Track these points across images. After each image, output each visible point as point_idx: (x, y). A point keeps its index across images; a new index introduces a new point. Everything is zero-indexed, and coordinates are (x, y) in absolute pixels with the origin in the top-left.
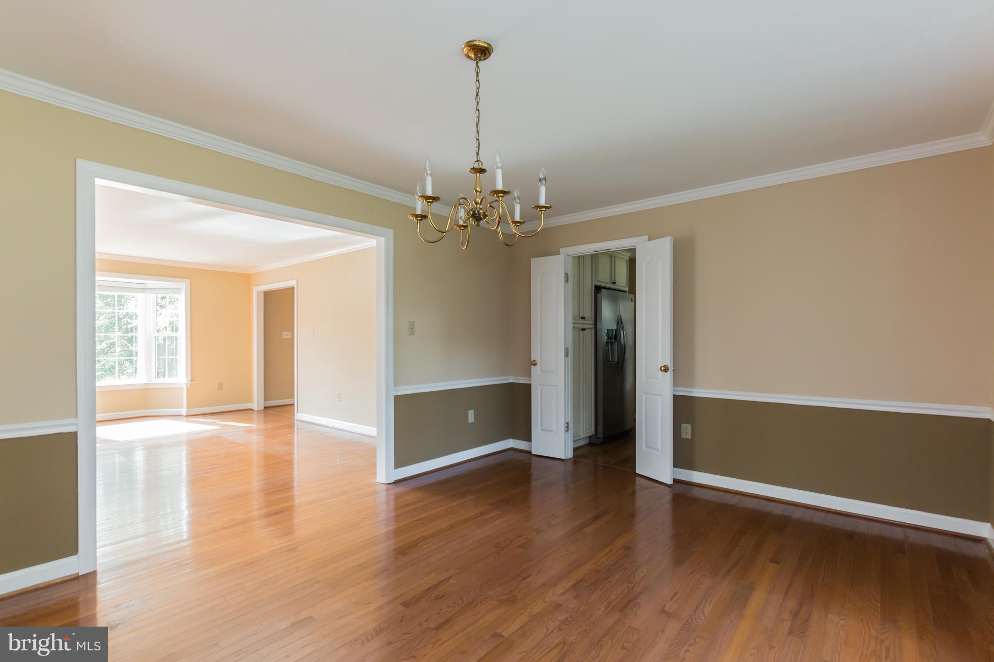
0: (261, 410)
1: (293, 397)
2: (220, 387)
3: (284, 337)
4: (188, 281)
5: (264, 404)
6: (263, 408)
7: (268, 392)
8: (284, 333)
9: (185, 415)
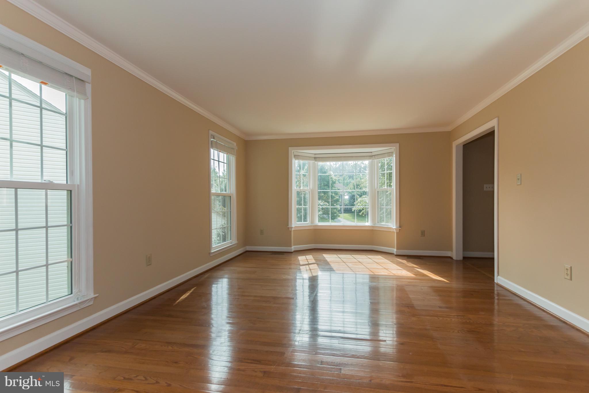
0: (460, 260)
1: (493, 251)
2: (423, 233)
3: (485, 189)
4: (398, 145)
5: (463, 254)
6: (461, 258)
7: (466, 244)
8: (485, 186)
9: (395, 254)
